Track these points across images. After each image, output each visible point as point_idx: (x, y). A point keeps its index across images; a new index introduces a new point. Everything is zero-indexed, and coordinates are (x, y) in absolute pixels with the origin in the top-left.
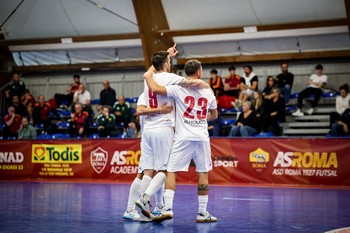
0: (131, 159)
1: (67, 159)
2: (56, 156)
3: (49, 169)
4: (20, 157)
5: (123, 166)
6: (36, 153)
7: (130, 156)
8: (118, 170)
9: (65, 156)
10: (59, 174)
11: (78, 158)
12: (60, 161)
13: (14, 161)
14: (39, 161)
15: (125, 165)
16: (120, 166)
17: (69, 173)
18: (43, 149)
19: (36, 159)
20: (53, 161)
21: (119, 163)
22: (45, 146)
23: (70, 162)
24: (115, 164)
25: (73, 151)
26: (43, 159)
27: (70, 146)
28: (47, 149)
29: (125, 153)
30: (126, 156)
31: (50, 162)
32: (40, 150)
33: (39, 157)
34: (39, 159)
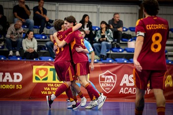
3: (53, 89)
4: (18, 77)
6: (37, 73)
13: (11, 80)
14: (41, 81)
18: (46, 70)
21: (128, 84)
26: (46, 79)
28: (51, 70)
31: (54, 82)
32: (43, 71)
33: (41, 77)
34: (41, 79)
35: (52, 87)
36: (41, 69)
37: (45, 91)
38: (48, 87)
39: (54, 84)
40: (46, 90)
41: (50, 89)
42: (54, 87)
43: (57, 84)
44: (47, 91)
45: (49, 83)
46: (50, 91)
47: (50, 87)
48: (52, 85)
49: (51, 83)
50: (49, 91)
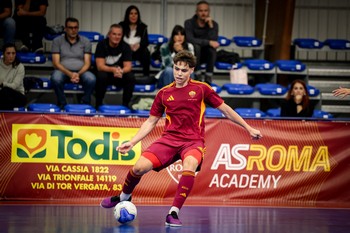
0: (258, 159)
1: (105, 156)
2: (77, 149)
3: (59, 177)
5: (239, 173)
6: (22, 141)
7: (257, 153)
8: (226, 181)
9: (99, 150)
10: (86, 187)
11: (132, 156)
12: (88, 159)
14: (30, 160)
15: (244, 171)
16: (231, 173)
17: (110, 185)
18: (42, 133)
19: (21, 153)
20: (68, 159)
21: (230, 166)
22: (48, 128)
23: (111, 162)
24: (222, 169)
25: (121, 140)
26: (42, 154)
27: (111, 130)
28: (54, 133)
29: (246, 147)
30: (246, 154)
31: (61, 161)
32: (34, 135)
33: (31, 151)
34: (31, 156)
35: (56, 173)
36: (30, 132)
37: (40, 182)
38: (46, 172)
39: (60, 165)
40: (42, 181)
41: (52, 177)
42: (61, 173)
43: (67, 165)
44: (45, 182)
45: (49, 164)
46: (52, 181)
47: (51, 173)
48: (57, 169)
49: (55, 165)
50: (48, 181)
